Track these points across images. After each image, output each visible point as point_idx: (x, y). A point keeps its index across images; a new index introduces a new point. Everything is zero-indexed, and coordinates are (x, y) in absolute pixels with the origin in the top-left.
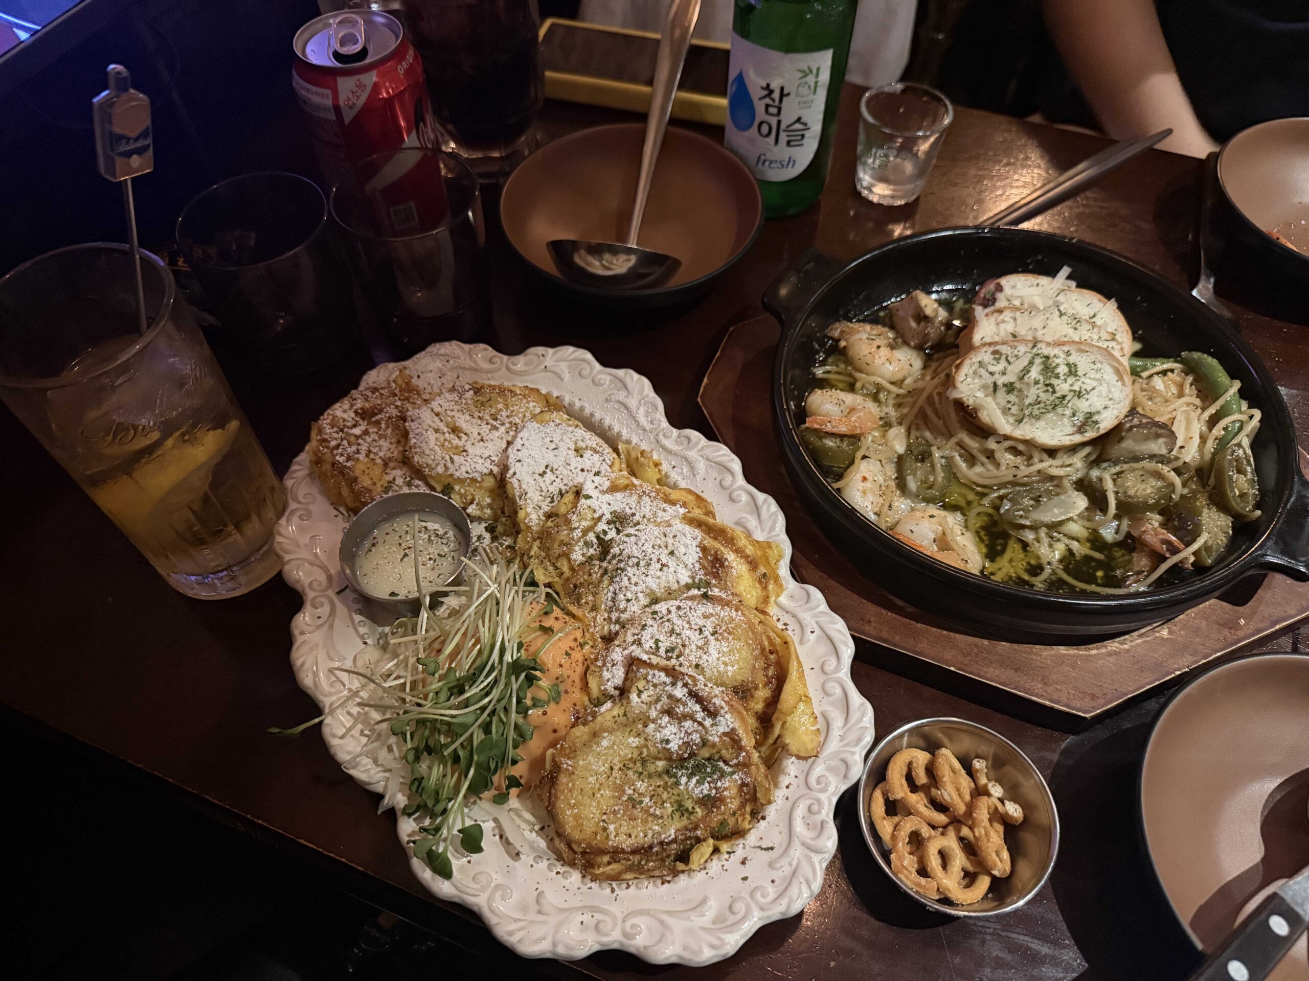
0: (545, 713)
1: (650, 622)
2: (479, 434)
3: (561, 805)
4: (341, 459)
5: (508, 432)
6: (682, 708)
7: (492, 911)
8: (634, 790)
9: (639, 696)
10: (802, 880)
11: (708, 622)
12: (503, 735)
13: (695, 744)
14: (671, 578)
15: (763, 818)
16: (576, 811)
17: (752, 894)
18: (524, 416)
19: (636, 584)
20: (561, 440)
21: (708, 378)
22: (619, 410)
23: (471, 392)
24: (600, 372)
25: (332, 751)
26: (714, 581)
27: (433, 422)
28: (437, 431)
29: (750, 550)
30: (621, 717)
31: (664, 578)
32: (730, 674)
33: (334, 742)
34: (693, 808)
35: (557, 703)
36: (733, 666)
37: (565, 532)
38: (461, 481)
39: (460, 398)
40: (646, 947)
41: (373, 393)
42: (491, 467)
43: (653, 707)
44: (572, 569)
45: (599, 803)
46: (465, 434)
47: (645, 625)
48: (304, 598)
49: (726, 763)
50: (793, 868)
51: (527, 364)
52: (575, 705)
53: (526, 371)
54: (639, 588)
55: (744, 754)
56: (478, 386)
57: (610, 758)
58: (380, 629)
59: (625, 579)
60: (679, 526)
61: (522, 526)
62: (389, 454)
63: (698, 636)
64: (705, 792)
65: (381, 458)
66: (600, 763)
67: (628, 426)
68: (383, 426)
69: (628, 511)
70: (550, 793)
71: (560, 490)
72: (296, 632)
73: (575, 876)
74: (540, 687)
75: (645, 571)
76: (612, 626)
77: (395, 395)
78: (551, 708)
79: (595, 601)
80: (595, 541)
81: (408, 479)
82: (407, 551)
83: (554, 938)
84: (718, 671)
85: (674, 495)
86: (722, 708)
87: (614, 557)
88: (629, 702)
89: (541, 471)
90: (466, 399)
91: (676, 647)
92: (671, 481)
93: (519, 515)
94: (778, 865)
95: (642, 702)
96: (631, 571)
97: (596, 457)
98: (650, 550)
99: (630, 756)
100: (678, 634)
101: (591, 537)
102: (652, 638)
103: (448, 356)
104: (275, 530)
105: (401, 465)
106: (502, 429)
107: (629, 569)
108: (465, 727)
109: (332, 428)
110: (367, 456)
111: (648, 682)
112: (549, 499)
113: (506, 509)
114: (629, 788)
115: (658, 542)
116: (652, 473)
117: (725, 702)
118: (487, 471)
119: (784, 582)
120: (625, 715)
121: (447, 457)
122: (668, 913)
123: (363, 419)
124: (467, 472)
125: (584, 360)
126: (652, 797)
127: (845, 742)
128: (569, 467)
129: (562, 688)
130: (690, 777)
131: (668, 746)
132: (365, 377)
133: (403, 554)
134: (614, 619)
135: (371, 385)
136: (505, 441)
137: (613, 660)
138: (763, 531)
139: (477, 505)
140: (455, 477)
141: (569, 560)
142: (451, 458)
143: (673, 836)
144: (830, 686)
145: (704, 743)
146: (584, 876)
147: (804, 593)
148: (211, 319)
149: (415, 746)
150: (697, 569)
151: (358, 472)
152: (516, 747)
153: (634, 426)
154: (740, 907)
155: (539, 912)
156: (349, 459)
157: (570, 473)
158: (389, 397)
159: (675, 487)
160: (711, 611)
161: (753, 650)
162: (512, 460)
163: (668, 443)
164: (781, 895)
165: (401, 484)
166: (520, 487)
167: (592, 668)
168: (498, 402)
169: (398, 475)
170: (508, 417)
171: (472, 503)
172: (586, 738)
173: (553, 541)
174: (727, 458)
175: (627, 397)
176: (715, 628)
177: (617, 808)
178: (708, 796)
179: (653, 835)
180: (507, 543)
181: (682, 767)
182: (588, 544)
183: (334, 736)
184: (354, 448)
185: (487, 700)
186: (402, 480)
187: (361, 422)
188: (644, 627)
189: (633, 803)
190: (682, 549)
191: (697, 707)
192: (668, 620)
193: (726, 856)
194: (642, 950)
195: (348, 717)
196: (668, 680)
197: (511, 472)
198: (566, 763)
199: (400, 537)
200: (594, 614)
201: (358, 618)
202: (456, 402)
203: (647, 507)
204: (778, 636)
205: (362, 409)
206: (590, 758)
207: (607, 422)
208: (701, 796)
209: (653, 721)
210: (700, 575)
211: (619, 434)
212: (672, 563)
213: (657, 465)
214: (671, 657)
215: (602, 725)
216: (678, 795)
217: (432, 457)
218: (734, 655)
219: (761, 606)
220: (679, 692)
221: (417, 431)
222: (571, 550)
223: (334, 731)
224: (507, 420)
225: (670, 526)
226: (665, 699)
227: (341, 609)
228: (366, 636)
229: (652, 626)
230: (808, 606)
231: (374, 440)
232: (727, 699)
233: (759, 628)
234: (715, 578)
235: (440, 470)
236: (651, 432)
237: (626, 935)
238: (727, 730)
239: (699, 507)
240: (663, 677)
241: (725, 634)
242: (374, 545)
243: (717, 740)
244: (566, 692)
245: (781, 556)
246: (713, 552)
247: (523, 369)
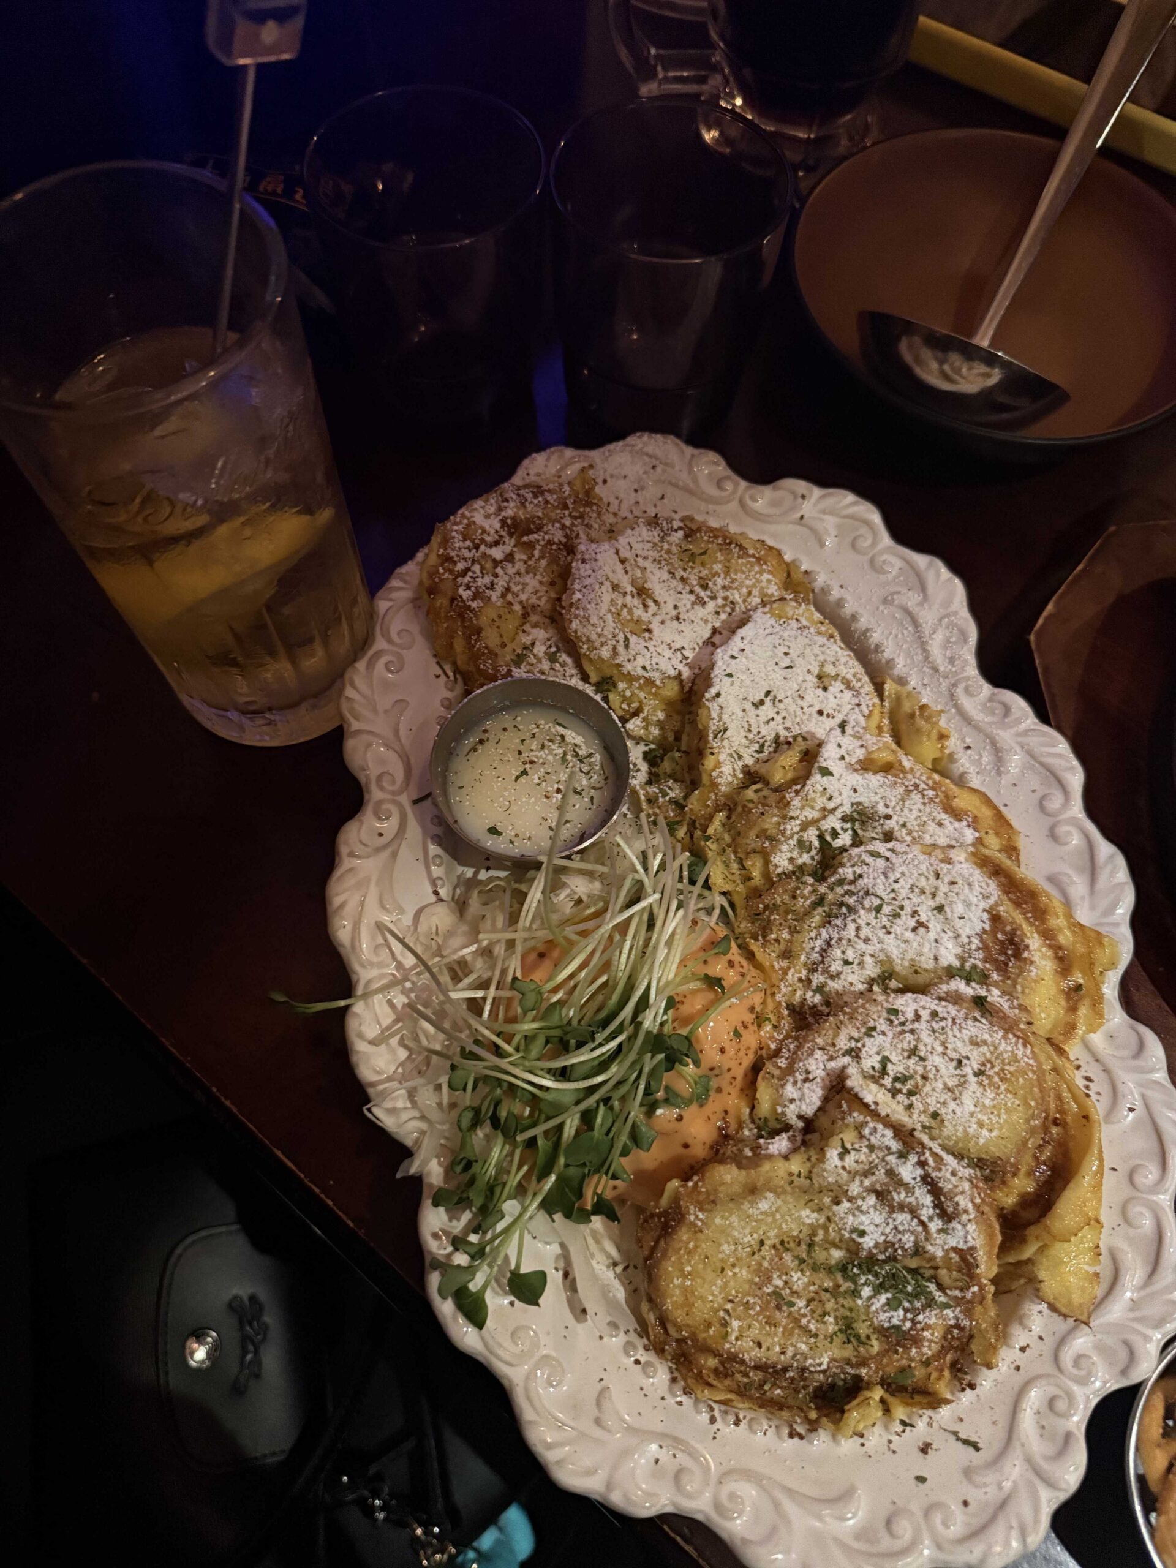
0: (680, 1118)
1: (882, 1025)
2: (675, 607)
3: (669, 1266)
4: (465, 594)
5: (717, 613)
6: (903, 1195)
7: (529, 1398)
8: (786, 1283)
9: (841, 1156)
10: (1014, 1524)
11: (975, 1053)
12: (607, 1133)
13: (902, 1248)
14: (926, 950)
15: (972, 1386)
16: (688, 1283)
17: (928, 1512)
18: (750, 593)
19: (867, 941)
20: (802, 655)
21: (1057, 604)
22: (901, 623)
23: (681, 533)
24: (887, 550)
25: (354, 1059)
26: (995, 976)
27: (614, 571)
28: (615, 587)
29: (1065, 938)
30: (802, 1179)
31: (915, 945)
32: (982, 1141)
33: (360, 1047)
34: (868, 1337)
35: (701, 1106)
36: (991, 1131)
37: (775, 819)
38: (630, 678)
39: (662, 539)
40: (744, 1541)
41: (535, 496)
42: (680, 667)
43: (858, 1179)
44: (766, 875)
45: (726, 1284)
46: (655, 601)
47: (874, 1029)
48: (366, 797)
49: (941, 1287)
50: (1003, 1495)
51: (774, 504)
52: (726, 1112)
53: (768, 516)
54: (869, 949)
55: (976, 1289)
56: (694, 527)
57: (764, 1228)
58: (460, 869)
59: (852, 927)
60: (963, 866)
61: (705, 779)
62: (534, 600)
63: (952, 1071)
64: (895, 1321)
65: (521, 602)
66: (747, 1231)
67: (909, 655)
68: (537, 553)
69: (881, 809)
70: (657, 1242)
71: (777, 737)
72: (344, 850)
73: (661, 1374)
74: (680, 1075)
75: (888, 924)
76: (810, 994)
77: (566, 507)
78: (691, 1113)
79: (790, 941)
80: (816, 843)
81: (553, 649)
82: (528, 766)
83: (611, 1476)
84: (965, 1131)
85: (963, 801)
86: (966, 1211)
87: (841, 882)
88: (822, 1159)
89: (757, 699)
90: (670, 544)
91: (911, 1077)
92: (957, 769)
93: (706, 763)
94: (979, 1479)
95: (844, 1168)
96: (864, 917)
97: (848, 694)
98: (904, 892)
99: (795, 1234)
100: (922, 1059)
101: (812, 835)
102: (878, 1053)
103: (657, 458)
104: (347, 676)
105: (547, 621)
106: (711, 606)
107: (862, 912)
108: (559, 1109)
109: (465, 540)
110: (503, 596)
111: (862, 1137)
112: (757, 747)
113: (684, 738)
114: (779, 1277)
115: (923, 883)
116: (929, 749)
117: (974, 1204)
118: (673, 673)
119: (1106, 1011)
120: (809, 1177)
121: (621, 637)
122: (790, 1492)
123: (511, 535)
124: (644, 668)
125: (868, 523)
126: (809, 1301)
127: (1137, 1314)
128: (800, 702)
129: (714, 1083)
130: (878, 1289)
131: (860, 1240)
132: (526, 462)
133: (521, 769)
134: (814, 984)
135: (533, 478)
136: (710, 626)
137: (808, 1072)
138: (1093, 908)
139: (644, 719)
140: (624, 670)
141: (767, 862)
142: (626, 639)
143: (824, 1367)
144: (1135, 1210)
145: (918, 1251)
146: (674, 1380)
147: (1133, 1040)
148: (320, 298)
149: (476, 1104)
150: (973, 947)
151: (484, 621)
152: (625, 1153)
153: (919, 658)
154: (905, 1528)
155: (598, 1422)
156: (476, 596)
157: (799, 710)
158: (556, 507)
159: (960, 781)
160: (986, 1037)
161: (1033, 1117)
162: (718, 671)
163: (969, 705)
164: (974, 1534)
165: (541, 655)
166: (720, 719)
167: (769, 1067)
168: (716, 561)
169: (540, 638)
170: (724, 587)
171: (636, 713)
172: (736, 1189)
173: (750, 825)
174: (1063, 763)
175: (921, 604)
176: (983, 1064)
177: (752, 1301)
178: (897, 1328)
179: (794, 1356)
180: (672, 795)
181: (869, 1271)
182: (802, 845)
183: (361, 1036)
184: (487, 580)
185: (600, 1079)
186: (543, 648)
187: (507, 539)
188: (870, 1031)
189: (779, 1300)
190: (959, 909)
191: (928, 1200)
192: (912, 1031)
193: (900, 1428)
194: (738, 1543)
195: (387, 1009)
196: (895, 1146)
197: (713, 691)
198: (695, 1215)
199: (523, 741)
200: (784, 964)
201: (434, 849)
202: (655, 544)
203: (914, 811)
204: (1075, 1098)
205: (513, 518)
206: (734, 1219)
207: (876, 637)
208: (886, 1325)
209: (851, 1200)
210: (977, 960)
211: (890, 663)
212: (935, 925)
213: (942, 737)
214: (900, 1091)
215: (769, 1180)
216: (851, 1310)
217: (599, 630)
218: (999, 1115)
219: (1058, 1038)
220: (908, 1171)
221: (587, 581)
222: (775, 848)
223: (363, 1028)
224: (722, 594)
225: (949, 861)
226: (881, 1174)
227: (414, 830)
228: (439, 883)
229: (884, 1033)
230: (1136, 1063)
231: (518, 573)
232: (978, 1201)
233: (1050, 1080)
234: (998, 969)
235: (605, 653)
236: (946, 677)
237: (718, 1507)
238: (961, 1246)
239: (997, 834)
240: (887, 1138)
241: (996, 1079)
242: (481, 742)
243: (940, 1253)
244: (719, 1090)
245: (1113, 965)
246: (1008, 928)
247: (766, 511)
